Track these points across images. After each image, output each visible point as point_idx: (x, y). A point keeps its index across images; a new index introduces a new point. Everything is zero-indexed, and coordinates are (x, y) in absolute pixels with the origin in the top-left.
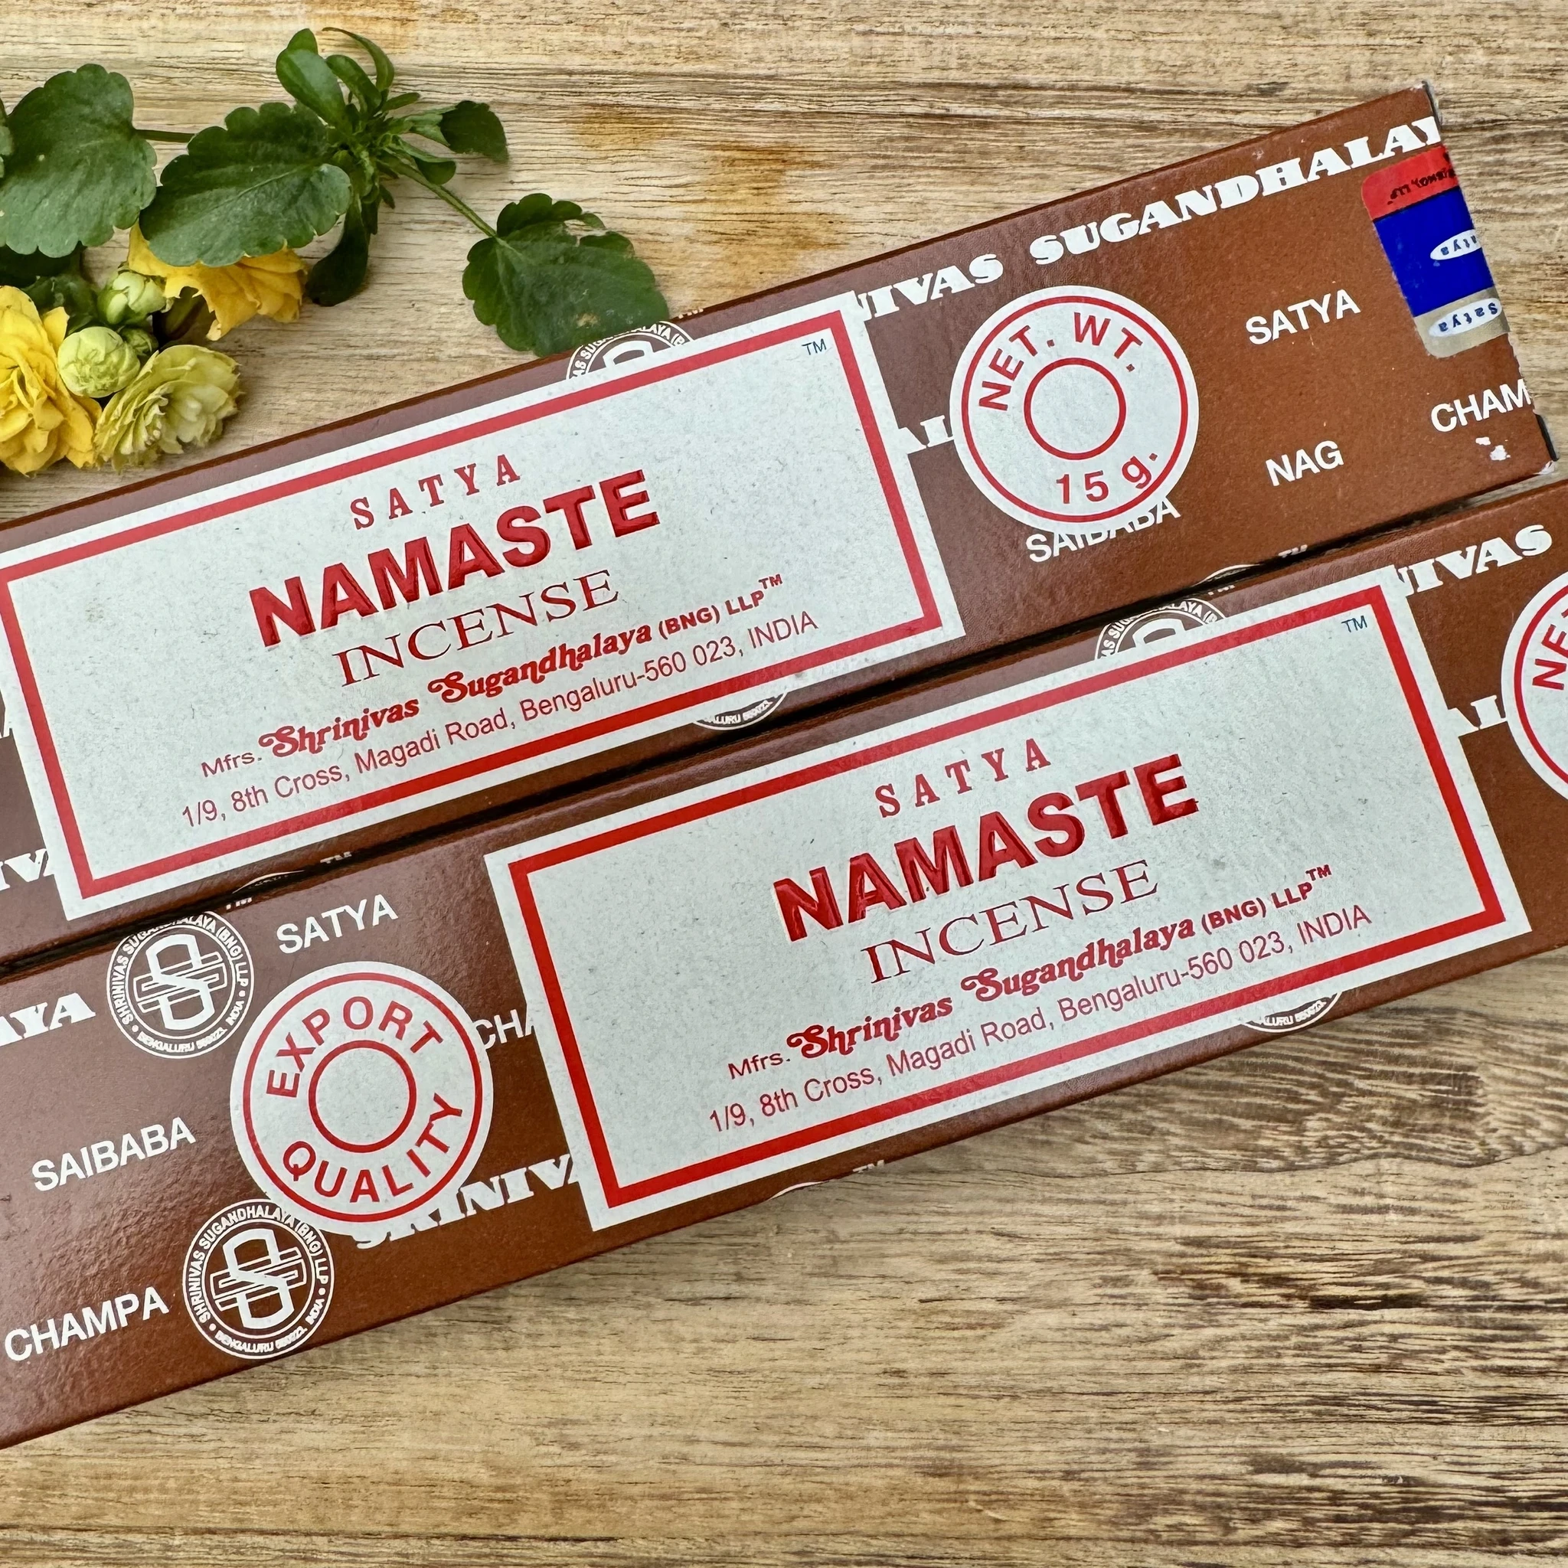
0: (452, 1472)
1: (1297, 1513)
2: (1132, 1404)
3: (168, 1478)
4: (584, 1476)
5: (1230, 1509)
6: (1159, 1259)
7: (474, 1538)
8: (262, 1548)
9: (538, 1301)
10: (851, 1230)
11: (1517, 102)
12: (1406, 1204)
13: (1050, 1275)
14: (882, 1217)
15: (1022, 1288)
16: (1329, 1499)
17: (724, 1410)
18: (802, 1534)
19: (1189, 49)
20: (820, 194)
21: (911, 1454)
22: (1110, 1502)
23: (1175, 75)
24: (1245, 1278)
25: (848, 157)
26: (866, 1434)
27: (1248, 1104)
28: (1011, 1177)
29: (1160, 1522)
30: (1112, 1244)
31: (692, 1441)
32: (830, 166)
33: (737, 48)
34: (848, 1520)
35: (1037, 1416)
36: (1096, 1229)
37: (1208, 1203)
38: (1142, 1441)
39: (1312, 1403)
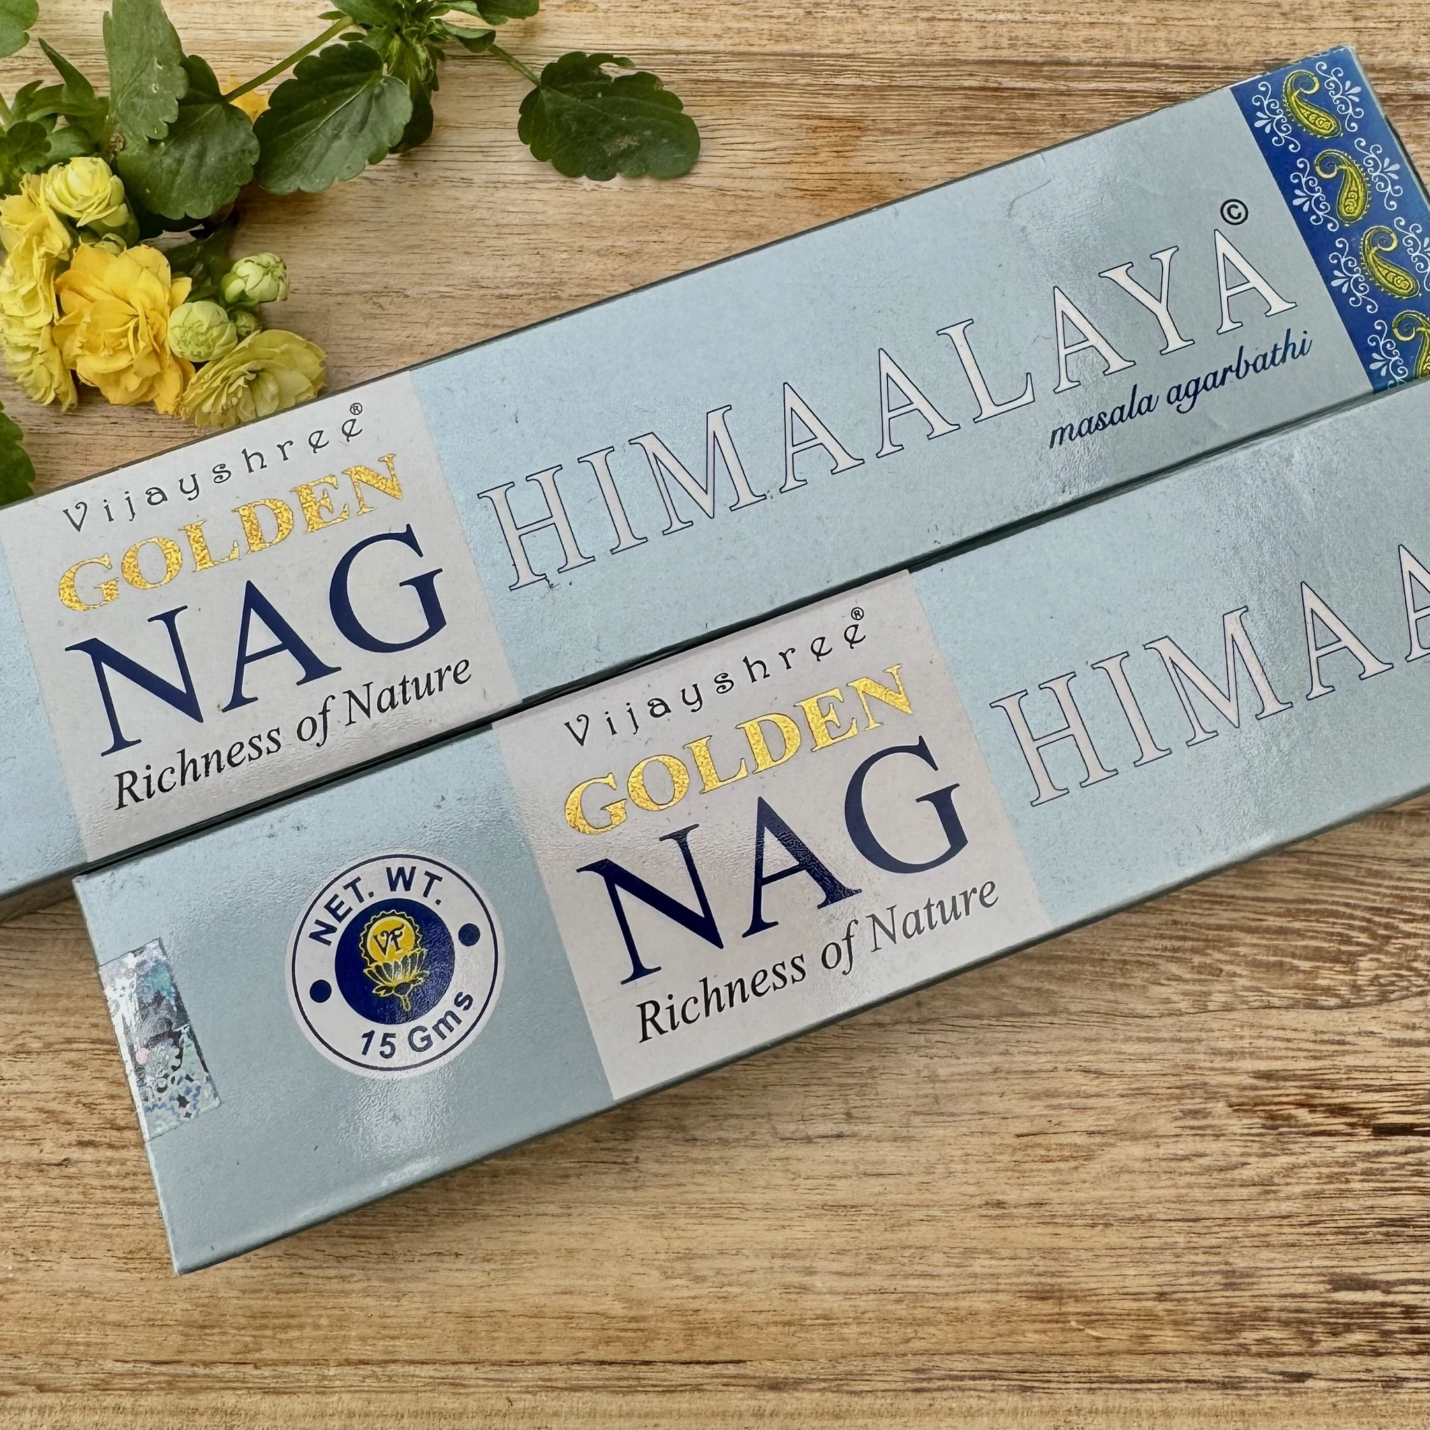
0: (585, 1305)
1: (1374, 1326)
2: (1216, 1229)
3: (321, 1316)
4: (712, 1306)
5: (1313, 1324)
6: (1233, 1092)
7: (611, 1363)
8: (414, 1376)
9: (662, 1143)
10: (950, 1070)
13: (1135, 1108)
14: (979, 1058)
15: (1109, 1122)
16: (1402, 1312)
17: (839, 1241)
18: (918, 1353)
19: (1204, 32)
20: (891, 156)
21: (1014, 1280)
22: (1201, 1319)
23: (1193, 53)
24: (1312, 1108)
25: (915, 125)
26: (972, 1262)
27: (1306, 947)
28: (1094, 1018)
29: (1249, 1336)
30: (1189, 1079)
31: (810, 1272)
32: (900, 133)
33: (820, 30)
34: (960, 1340)
35: (1130, 1243)
36: (1177, 1066)
37: (1275, 1039)
38: (1227, 1263)
39: (1382, 1225)
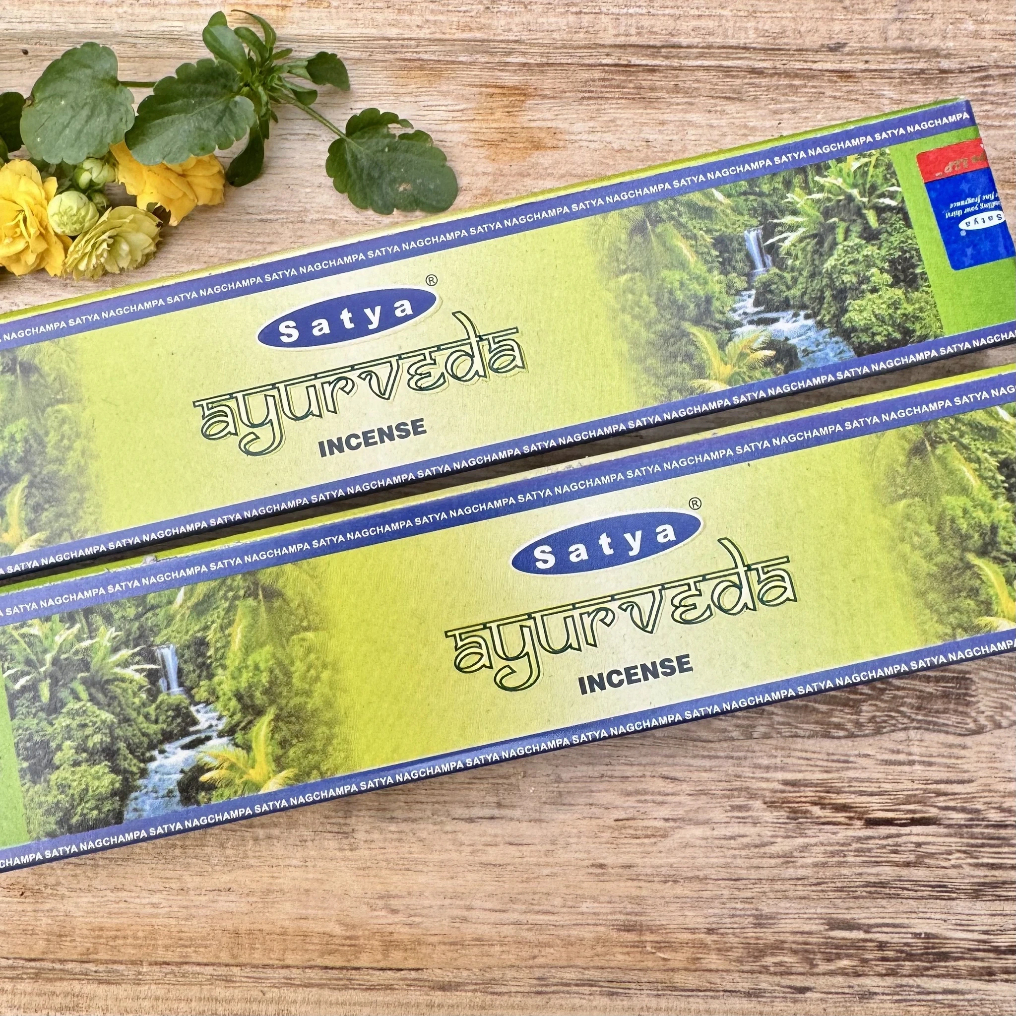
0: (316, 927)
1: (856, 956)
2: (751, 886)
3: (138, 930)
4: (401, 930)
5: (814, 953)
6: (768, 794)
7: (332, 968)
8: (199, 974)
9: (371, 820)
10: (570, 775)
11: (995, 54)
12: (926, 759)
13: (698, 804)
14: (591, 767)
15: (680, 812)
16: (877, 946)
17: (489, 889)
18: (540, 967)
19: (784, 22)
20: (548, 115)
21: (609, 917)
22: (737, 948)
23: (774, 38)
24: (823, 806)
25: (566, 92)
26: (581, 905)
28: (672, 742)
29: (769, 960)
30: (737, 784)
31: (470, 908)
32: (553, 98)
33: (495, 23)
34: (569, 959)
35: (690, 894)
36: (727, 775)
37: (800, 758)
38: (757, 910)
39: (867, 886)
